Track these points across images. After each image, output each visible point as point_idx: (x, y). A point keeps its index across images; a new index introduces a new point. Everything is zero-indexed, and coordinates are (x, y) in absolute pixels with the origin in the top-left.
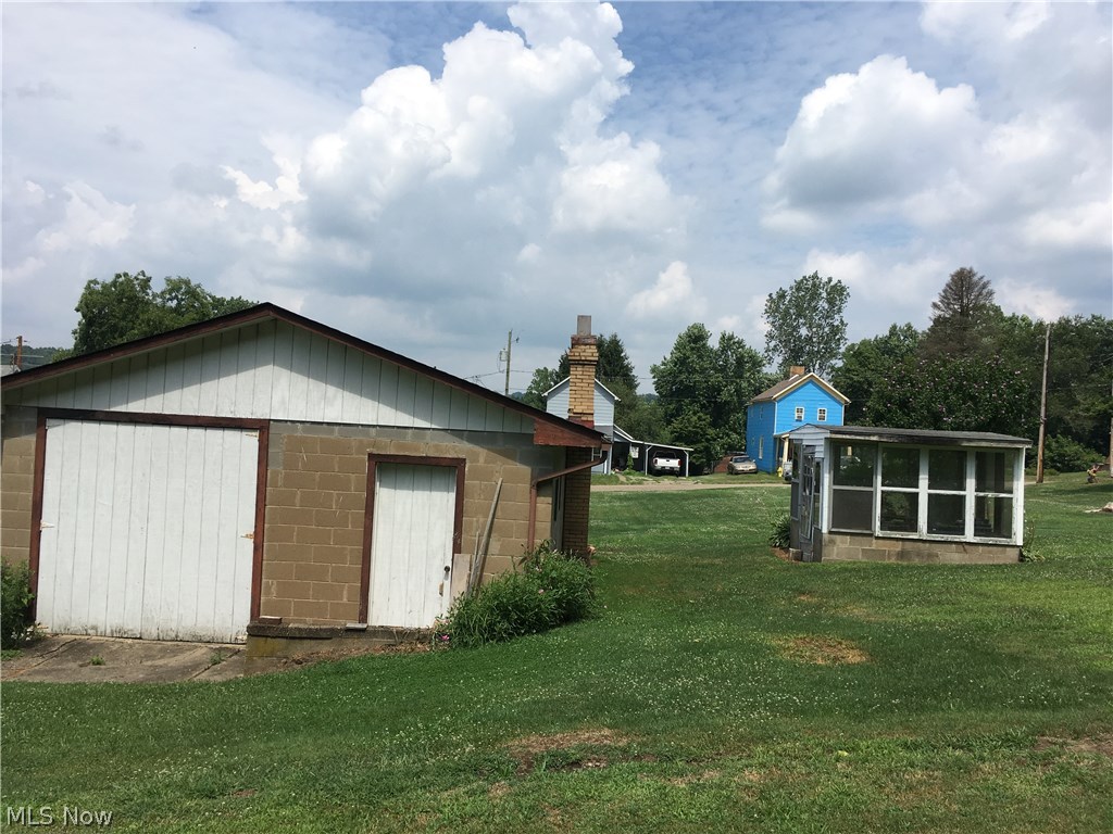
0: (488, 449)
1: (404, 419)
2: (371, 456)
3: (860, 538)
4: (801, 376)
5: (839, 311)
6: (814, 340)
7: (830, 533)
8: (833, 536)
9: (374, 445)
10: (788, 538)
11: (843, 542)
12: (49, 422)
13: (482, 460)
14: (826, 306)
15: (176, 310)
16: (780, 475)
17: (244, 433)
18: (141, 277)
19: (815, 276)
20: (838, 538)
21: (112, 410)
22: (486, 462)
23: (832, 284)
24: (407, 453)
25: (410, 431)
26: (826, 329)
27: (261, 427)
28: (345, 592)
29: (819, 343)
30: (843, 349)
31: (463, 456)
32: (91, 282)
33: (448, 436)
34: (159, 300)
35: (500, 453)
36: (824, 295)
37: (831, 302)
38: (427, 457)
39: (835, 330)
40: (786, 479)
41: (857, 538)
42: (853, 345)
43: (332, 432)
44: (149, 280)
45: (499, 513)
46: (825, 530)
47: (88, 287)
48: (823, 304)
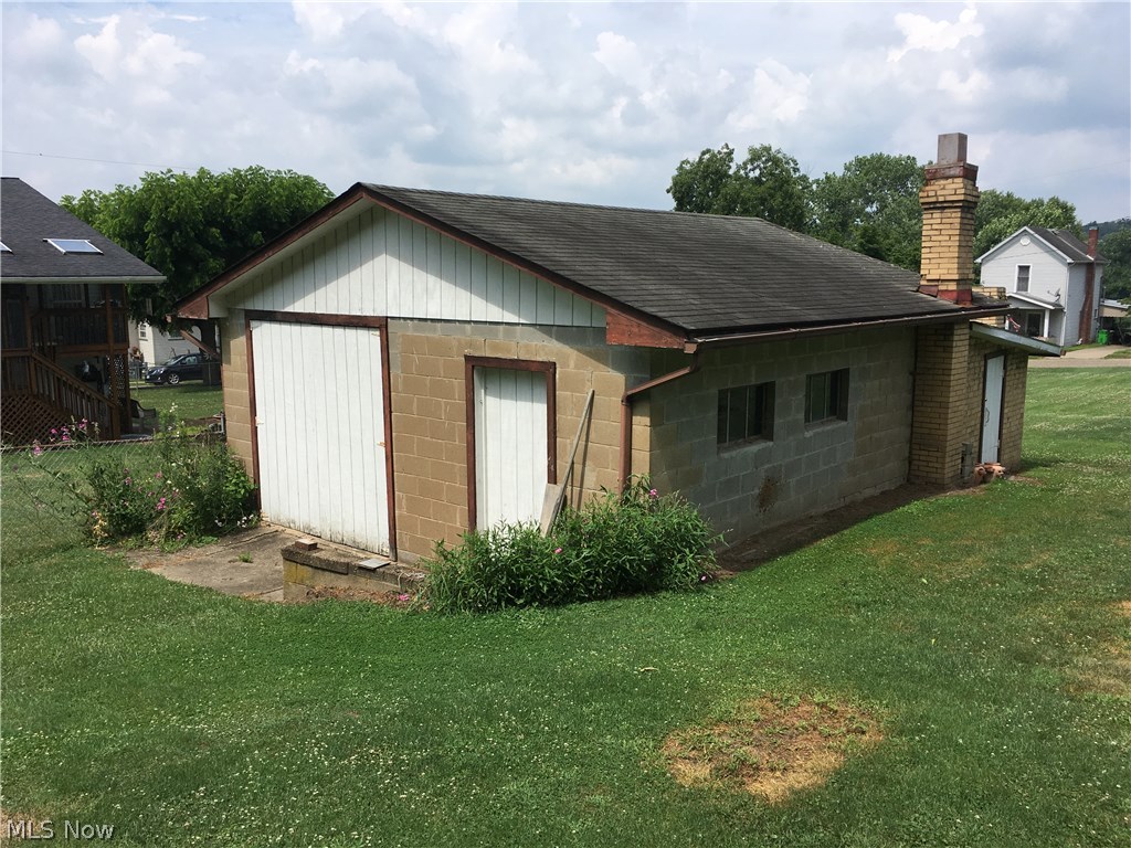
0: (578, 350)
1: (494, 313)
2: (468, 358)
9: (471, 345)
12: (253, 324)
13: (572, 364)
15: (758, 181)
17: (371, 332)
18: (725, 150)
21: (287, 310)
22: (576, 367)
24: (499, 355)
25: (501, 327)
27: (380, 324)
28: (458, 516)
31: (553, 359)
32: (683, 162)
33: (538, 334)
34: (742, 172)
35: (589, 354)
38: (518, 360)
43: (435, 330)
44: (731, 152)
45: (592, 436)
47: (681, 168)
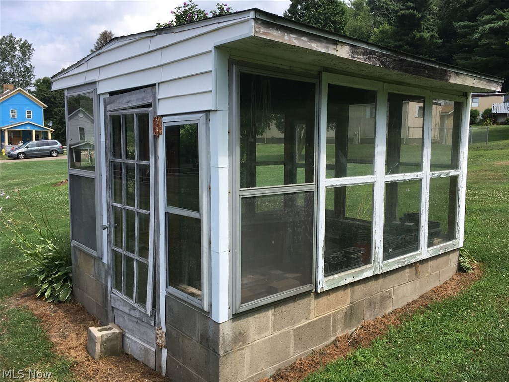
3: (290, 306)
4: (11, 90)
5: (29, 59)
6: (16, 74)
7: (236, 316)
8: (242, 323)
10: (66, 278)
11: (261, 330)
14: (21, 55)
16: (4, 154)
19: (11, 36)
20: (251, 323)
23: (22, 42)
26: (22, 69)
29: (19, 76)
30: (34, 81)
36: (18, 48)
37: (24, 53)
39: (28, 70)
40: (9, 156)
41: (284, 309)
42: (40, 79)
46: (222, 314)
48: (18, 54)
